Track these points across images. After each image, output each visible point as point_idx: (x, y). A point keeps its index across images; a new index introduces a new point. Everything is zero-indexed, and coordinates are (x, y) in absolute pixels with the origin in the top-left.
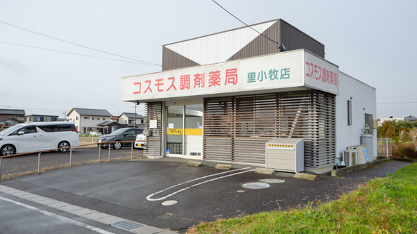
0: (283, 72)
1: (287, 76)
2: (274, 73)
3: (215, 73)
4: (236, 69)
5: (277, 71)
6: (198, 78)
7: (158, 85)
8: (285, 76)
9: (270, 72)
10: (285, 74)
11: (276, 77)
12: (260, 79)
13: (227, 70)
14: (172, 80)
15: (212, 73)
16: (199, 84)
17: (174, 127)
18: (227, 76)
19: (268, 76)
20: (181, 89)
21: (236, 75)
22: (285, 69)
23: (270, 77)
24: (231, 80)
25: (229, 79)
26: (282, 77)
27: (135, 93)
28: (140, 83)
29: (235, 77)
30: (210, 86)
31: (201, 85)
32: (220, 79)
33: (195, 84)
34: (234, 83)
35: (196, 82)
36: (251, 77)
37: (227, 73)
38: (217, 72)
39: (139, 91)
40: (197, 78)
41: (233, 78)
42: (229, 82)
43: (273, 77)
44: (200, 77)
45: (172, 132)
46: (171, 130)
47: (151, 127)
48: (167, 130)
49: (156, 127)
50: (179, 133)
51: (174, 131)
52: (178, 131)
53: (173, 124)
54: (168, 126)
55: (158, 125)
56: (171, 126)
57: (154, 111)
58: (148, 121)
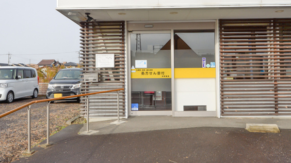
45: (143, 73)
46: (142, 71)
47: (99, 65)
48: (133, 71)
49: (113, 66)
50: (160, 76)
51: (149, 72)
52: (159, 73)
53: (146, 61)
54: (133, 64)
55: (115, 62)
56: (141, 64)
57: (100, 38)
58: (88, 54)
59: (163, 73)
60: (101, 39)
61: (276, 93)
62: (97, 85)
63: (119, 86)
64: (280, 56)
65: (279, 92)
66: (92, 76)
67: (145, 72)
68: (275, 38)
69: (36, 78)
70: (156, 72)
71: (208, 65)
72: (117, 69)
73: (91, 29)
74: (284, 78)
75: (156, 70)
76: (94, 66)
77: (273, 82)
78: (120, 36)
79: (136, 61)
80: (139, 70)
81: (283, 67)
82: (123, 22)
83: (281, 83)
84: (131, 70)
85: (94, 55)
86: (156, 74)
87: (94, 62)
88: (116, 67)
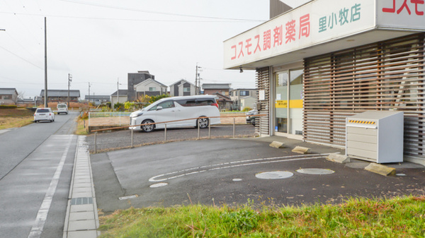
0: (354, 11)
1: (358, 16)
2: (344, 14)
3: (290, 23)
4: (308, 15)
5: (347, 11)
7: (248, 46)
8: (355, 17)
9: (341, 13)
10: (356, 14)
11: (346, 20)
12: (331, 25)
13: (301, 18)
14: (258, 39)
16: (278, 41)
17: (281, 98)
18: (301, 26)
19: (338, 19)
20: (264, 49)
21: (309, 24)
22: (356, 6)
23: (341, 21)
24: (304, 31)
25: (302, 30)
26: (352, 18)
27: (232, 59)
28: (235, 46)
29: (307, 26)
30: (286, 42)
32: (295, 31)
33: (275, 41)
34: (307, 35)
35: (275, 38)
36: (322, 24)
37: (301, 22)
38: (293, 22)
39: (234, 56)
40: (276, 33)
41: (307, 28)
42: (303, 35)
44: (279, 31)
47: (260, 98)
48: (276, 102)
53: (280, 95)
55: (265, 96)
65: (334, 122)
67: (280, 103)
77: (330, 113)
82: (269, 68)
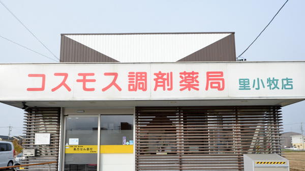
0: (285, 82)
1: (290, 87)
2: (273, 82)
3: (189, 74)
4: (222, 73)
5: (277, 80)
6: (161, 78)
7: (84, 81)
8: (287, 87)
9: (269, 80)
10: (287, 85)
11: (276, 86)
12: (256, 86)
13: (208, 73)
14: (113, 77)
15: (185, 73)
16: (164, 86)
17: (80, 143)
18: (208, 80)
19: (266, 84)
20: (130, 90)
21: (223, 80)
22: (287, 79)
23: (270, 86)
24: (214, 85)
25: (212, 83)
26: (284, 87)
27: (29, 90)
28: (43, 76)
29: (221, 82)
30: (181, 90)
31: (167, 87)
32: (198, 82)
33: (157, 86)
34: (220, 89)
35: (157, 82)
36: (244, 84)
37: (208, 76)
38: (193, 73)
39: (40, 87)
40: (159, 78)
41: (219, 83)
42: (212, 87)
43: (273, 86)
44: (165, 77)
45: (75, 149)
46: (74, 147)
47: (37, 143)
48: (66, 148)
49: (49, 143)
50: (89, 152)
51: (80, 148)
52: (88, 149)
53: (78, 139)
54: (67, 141)
55: (51, 140)
56: (74, 141)
57: (41, 120)
58: (30, 134)
59: (91, 149)
60: (42, 122)
61: (181, 166)
62: (35, 159)
63: (53, 159)
64: (184, 136)
65: (183, 165)
66: (30, 152)
67: (76, 148)
68: (180, 121)
69: (12, 151)
70: (86, 148)
71: (128, 143)
72: (52, 146)
73: (34, 114)
74: (187, 153)
75: (85, 147)
76: (34, 143)
77: (179, 157)
78: (57, 119)
79: (70, 139)
80: (72, 146)
81: (187, 145)
82: (59, 108)
83: (185, 158)
84: (65, 147)
85: (34, 134)
86: (85, 150)
87: (34, 140)
88: (52, 144)
